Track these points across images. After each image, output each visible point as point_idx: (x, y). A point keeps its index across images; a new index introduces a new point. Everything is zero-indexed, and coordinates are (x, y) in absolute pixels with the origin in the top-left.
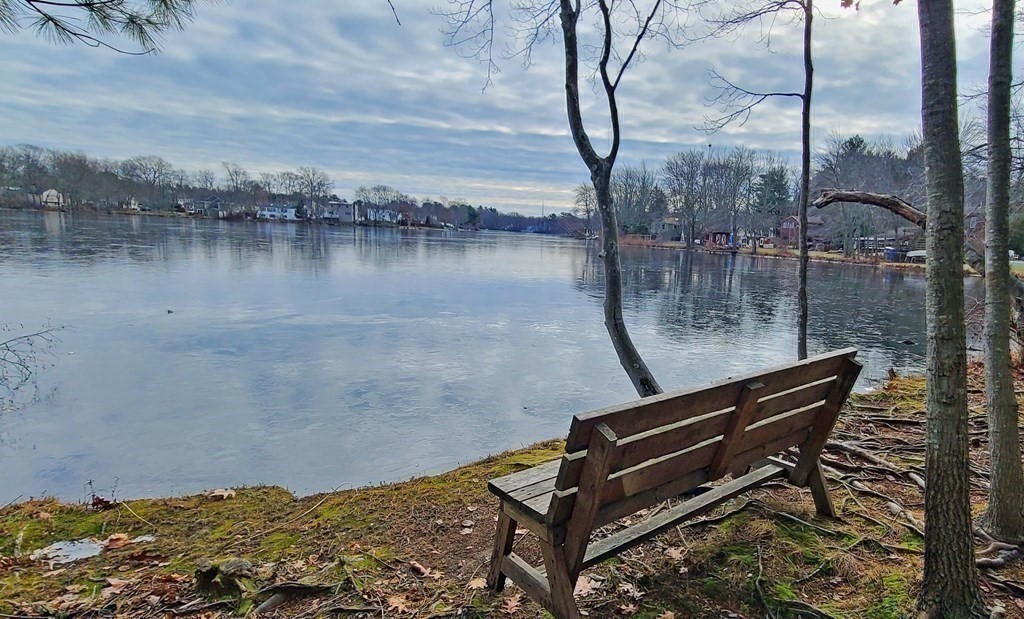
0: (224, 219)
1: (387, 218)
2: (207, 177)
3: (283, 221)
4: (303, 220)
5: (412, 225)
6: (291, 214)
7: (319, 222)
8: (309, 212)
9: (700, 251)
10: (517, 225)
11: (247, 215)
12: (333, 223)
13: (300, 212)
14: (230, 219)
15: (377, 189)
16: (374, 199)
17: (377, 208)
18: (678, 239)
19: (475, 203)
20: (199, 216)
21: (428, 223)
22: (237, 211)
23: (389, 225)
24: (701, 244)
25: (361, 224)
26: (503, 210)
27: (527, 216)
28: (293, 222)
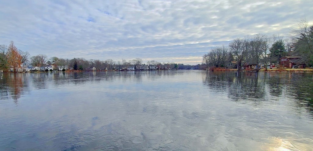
0: (121, 71)
1: (154, 68)
2: (119, 62)
3: (132, 70)
4: (136, 70)
5: (160, 69)
6: (133, 69)
7: (139, 70)
8: (137, 68)
9: (243, 71)
10: (189, 68)
11: (125, 69)
12: (142, 70)
13: (135, 68)
14: (122, 70)
15: (152, 61)
16: (151, 64)
17: (152, 66)
18: (237, 68)
19: (177, 63)
20: (117, 70)
21: (164, 69)
22: (123, 69)
23: (155, 70)
24: (244, 69)
25: (148, 70)
26: (185, 64)
27: (192, 65)
28: (134, 70)
